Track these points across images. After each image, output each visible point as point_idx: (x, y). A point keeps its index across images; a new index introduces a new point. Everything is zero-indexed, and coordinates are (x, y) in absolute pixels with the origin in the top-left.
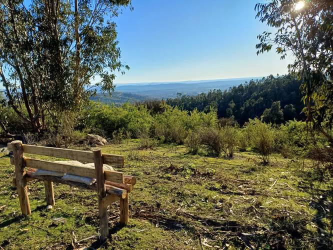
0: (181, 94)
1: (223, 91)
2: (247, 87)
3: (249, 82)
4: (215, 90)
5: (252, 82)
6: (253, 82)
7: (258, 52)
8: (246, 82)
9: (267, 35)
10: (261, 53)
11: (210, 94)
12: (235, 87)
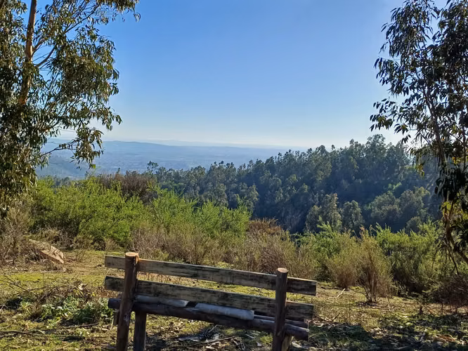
0: (156, 165)
1: (237, 167)
2: (279, 163)
3: (283, 155)
4: (222, 162)
5: (288, 155)
6: (291, 155)
7: (372, 127)
8: (279, 154)
9: (388, 104)
10: (378, 128)
11: (212, 169)
12: (260, 161)
